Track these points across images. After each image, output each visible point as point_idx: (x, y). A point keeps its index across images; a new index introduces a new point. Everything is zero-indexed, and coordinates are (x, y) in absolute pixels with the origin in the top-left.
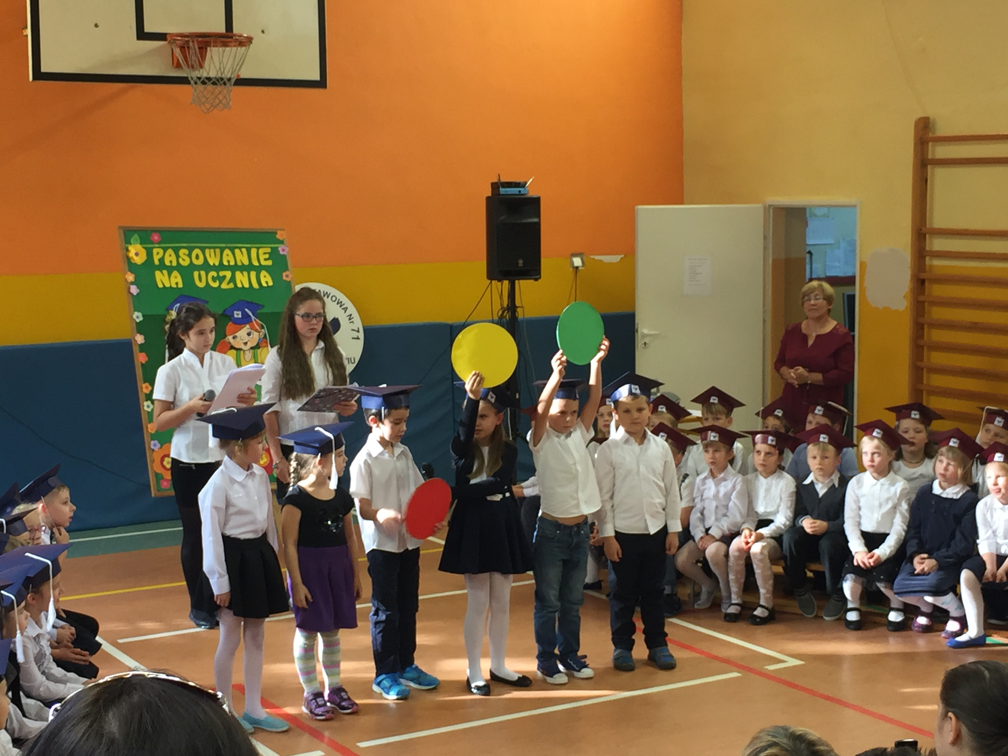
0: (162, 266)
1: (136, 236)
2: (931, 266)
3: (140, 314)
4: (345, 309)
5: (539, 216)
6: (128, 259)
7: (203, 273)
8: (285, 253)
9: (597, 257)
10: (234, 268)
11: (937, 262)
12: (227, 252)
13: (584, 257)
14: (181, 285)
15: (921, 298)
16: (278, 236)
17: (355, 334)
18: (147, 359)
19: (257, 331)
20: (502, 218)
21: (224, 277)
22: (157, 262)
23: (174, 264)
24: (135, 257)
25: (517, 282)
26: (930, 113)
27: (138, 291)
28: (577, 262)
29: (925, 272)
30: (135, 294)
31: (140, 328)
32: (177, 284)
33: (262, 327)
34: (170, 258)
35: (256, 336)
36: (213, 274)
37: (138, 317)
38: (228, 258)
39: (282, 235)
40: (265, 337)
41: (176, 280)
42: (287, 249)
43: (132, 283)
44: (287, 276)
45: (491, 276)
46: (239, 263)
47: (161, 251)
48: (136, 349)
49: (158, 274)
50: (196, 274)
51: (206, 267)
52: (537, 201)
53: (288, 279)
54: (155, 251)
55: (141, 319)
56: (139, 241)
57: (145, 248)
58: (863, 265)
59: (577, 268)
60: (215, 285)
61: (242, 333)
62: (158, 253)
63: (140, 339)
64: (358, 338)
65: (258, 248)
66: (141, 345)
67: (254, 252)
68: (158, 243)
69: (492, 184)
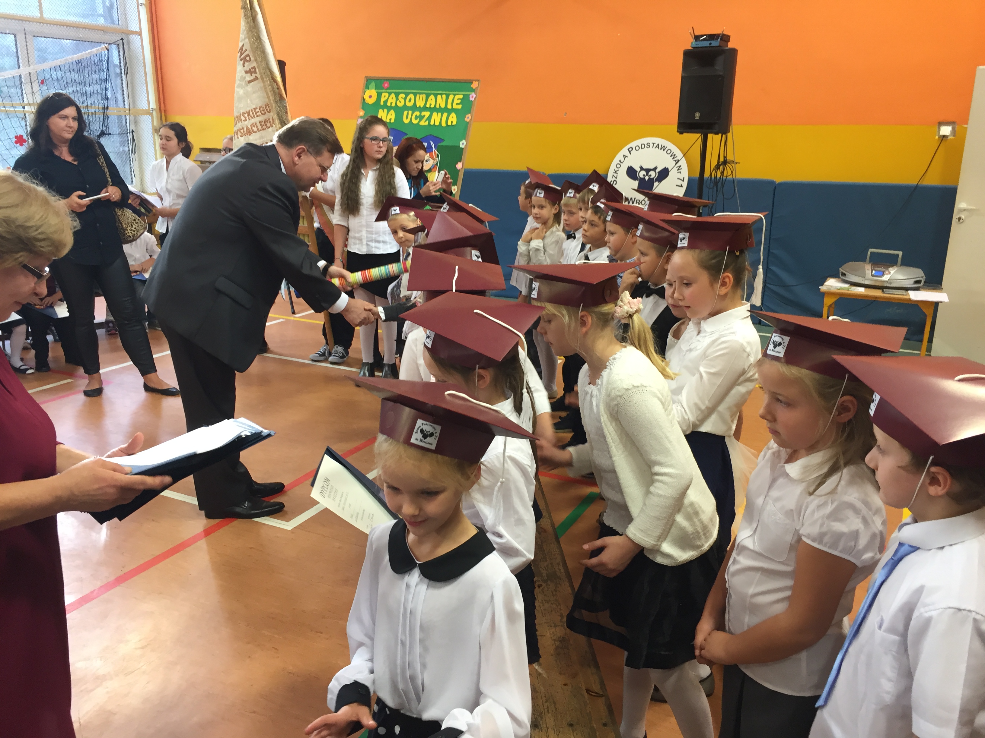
0: (385, 106)
4: (677, 161)
6: (364, 99)
7: (410, 112)
8: (473, 99)
13: (957, 126)
16: (472, 86)
17: (679, 183)
19: (433, 159)
21: (424, 116)
22: (382, 103)
23: (393, 105)
24: (368, 99)
28: (946, 130)
32: (391, 119)
33: (437, 156)
34: (392, 100)
35: (431, 163)
36: (418, 113)
38: (431, 102)
39: (477, 85)
40: (437, 164)
41: (391, 116)
42: (477, 96)
44: (468, 118)
45: (681, 128)
47: (387, 95)
49: (381, 111)
50: (406, 112)
53: (468, 121)
54: (383, 95)
56: (375, 87)
57: (377, 92)
59: (944, 136)
62: (385, 96)
64: (682, 186)
67: (451, 97)
68: (387, 89)
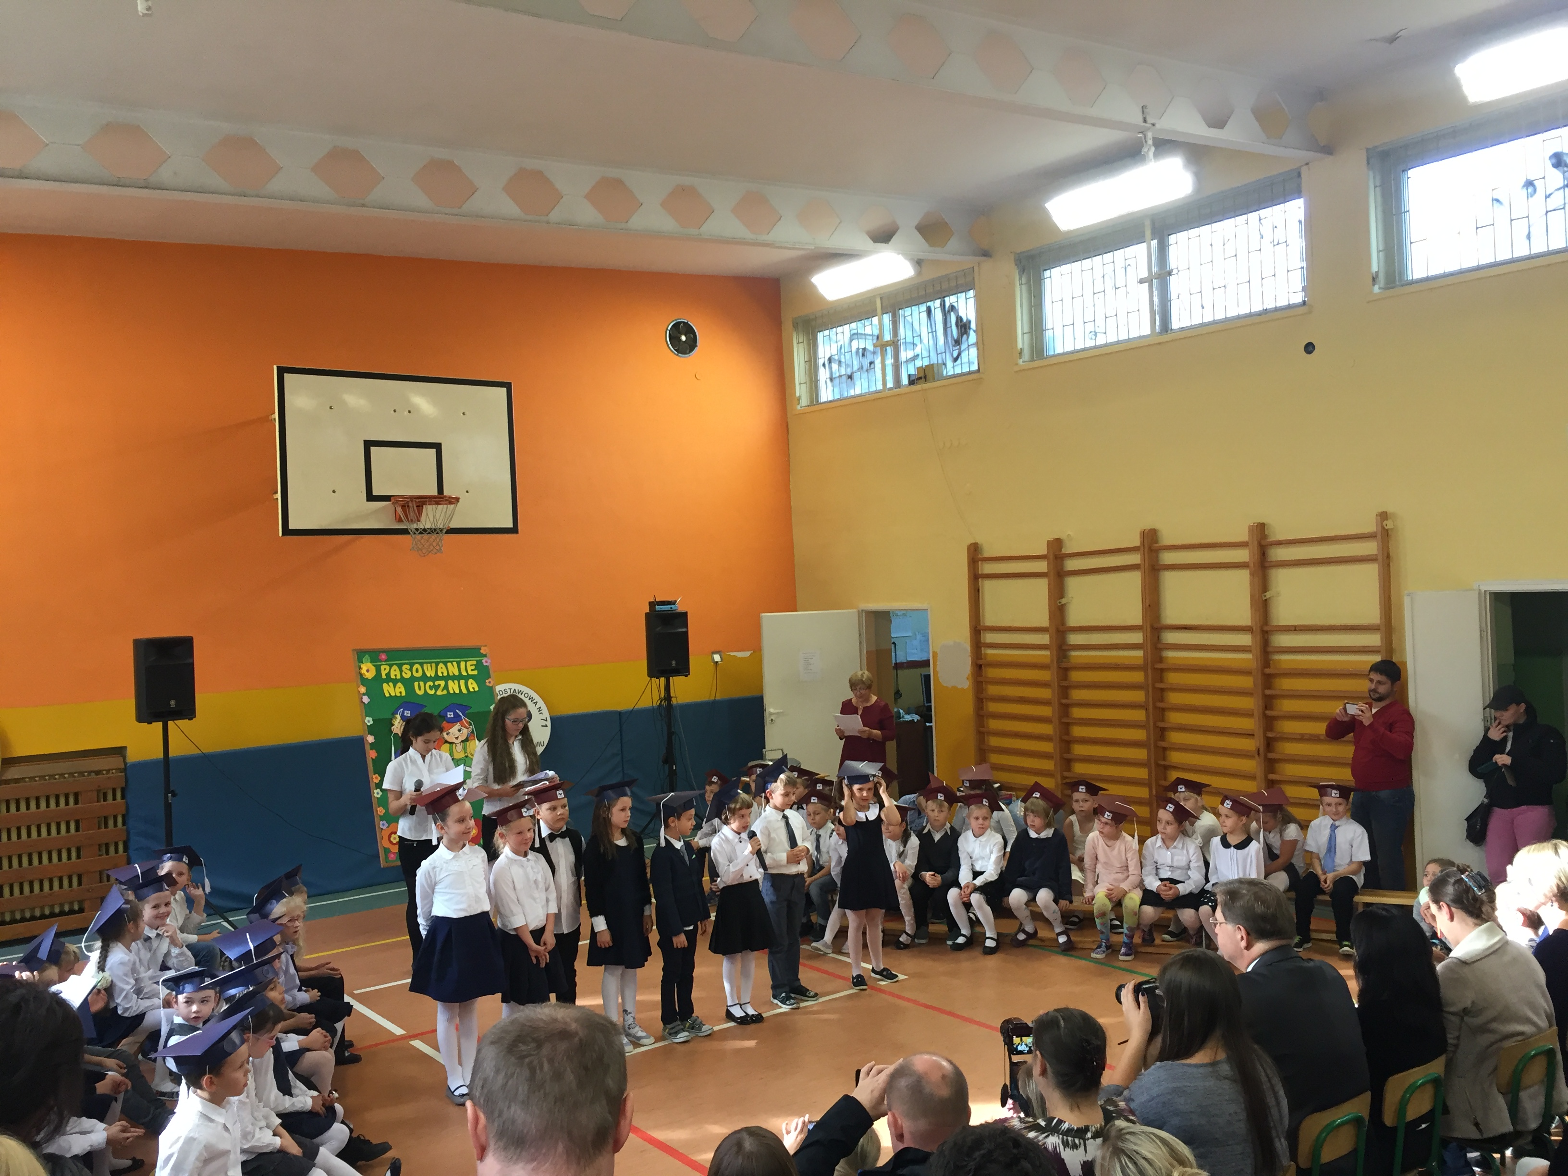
0: (388, 679)
1: (367, 656)
2: (986, 654)
3: (371, 719)
4: (536, 703)
5: (687, 627)
6: (361, 675)
8: (487, 664)
9: (732, 654)
11: (990, 651)
12: (441, 665)
13: (722, 654)
14: (404, 694)
15: (980, 679)
16: (482, 651)
17: (544, 723)
18: (376, 754)
19: (466, 727)
20: (658, 629)
21: (439, 685)
22: (384, 676)
23: (399, 677)
24: (366, 673)
25: (671, 678)
26: (979, 540)
27: (369, 700)
28: (717, 658)
29: (981, 659)
30: (366, 703)
31: (371, 730)
32: (401, 693)
33: (471, 724)
34: (395, 673)
35: (465, 731)
36: (431, 683)
37: (369, 721)
38: (442, 670)
39: (485, 650)
40: (473, 732)
41: (400, 690)
42: (489, 661)
43: (364, 694)
44: (490, 682)
45: (651, 674)
46: (451, 674)
47: (388, 668)
48: (367, 747)
49: (385, 685)
50: (416, 684)
51: (425, 678)
52: (685, 615)
53: (491, 685)
54: (383, 667)
55: (372, 722)
56: (369, 660)
57: (374, 665)
58: (935, 655)
59: (717, 662)
60: (432, 692)
61: (454, 730)
62: (385, 669)
63: (371, 739)
64: (546, 726)
65: (466, 662)
66: (371, 744)
67: (463, 664)
68: (385, 661)
69: (650, 603)
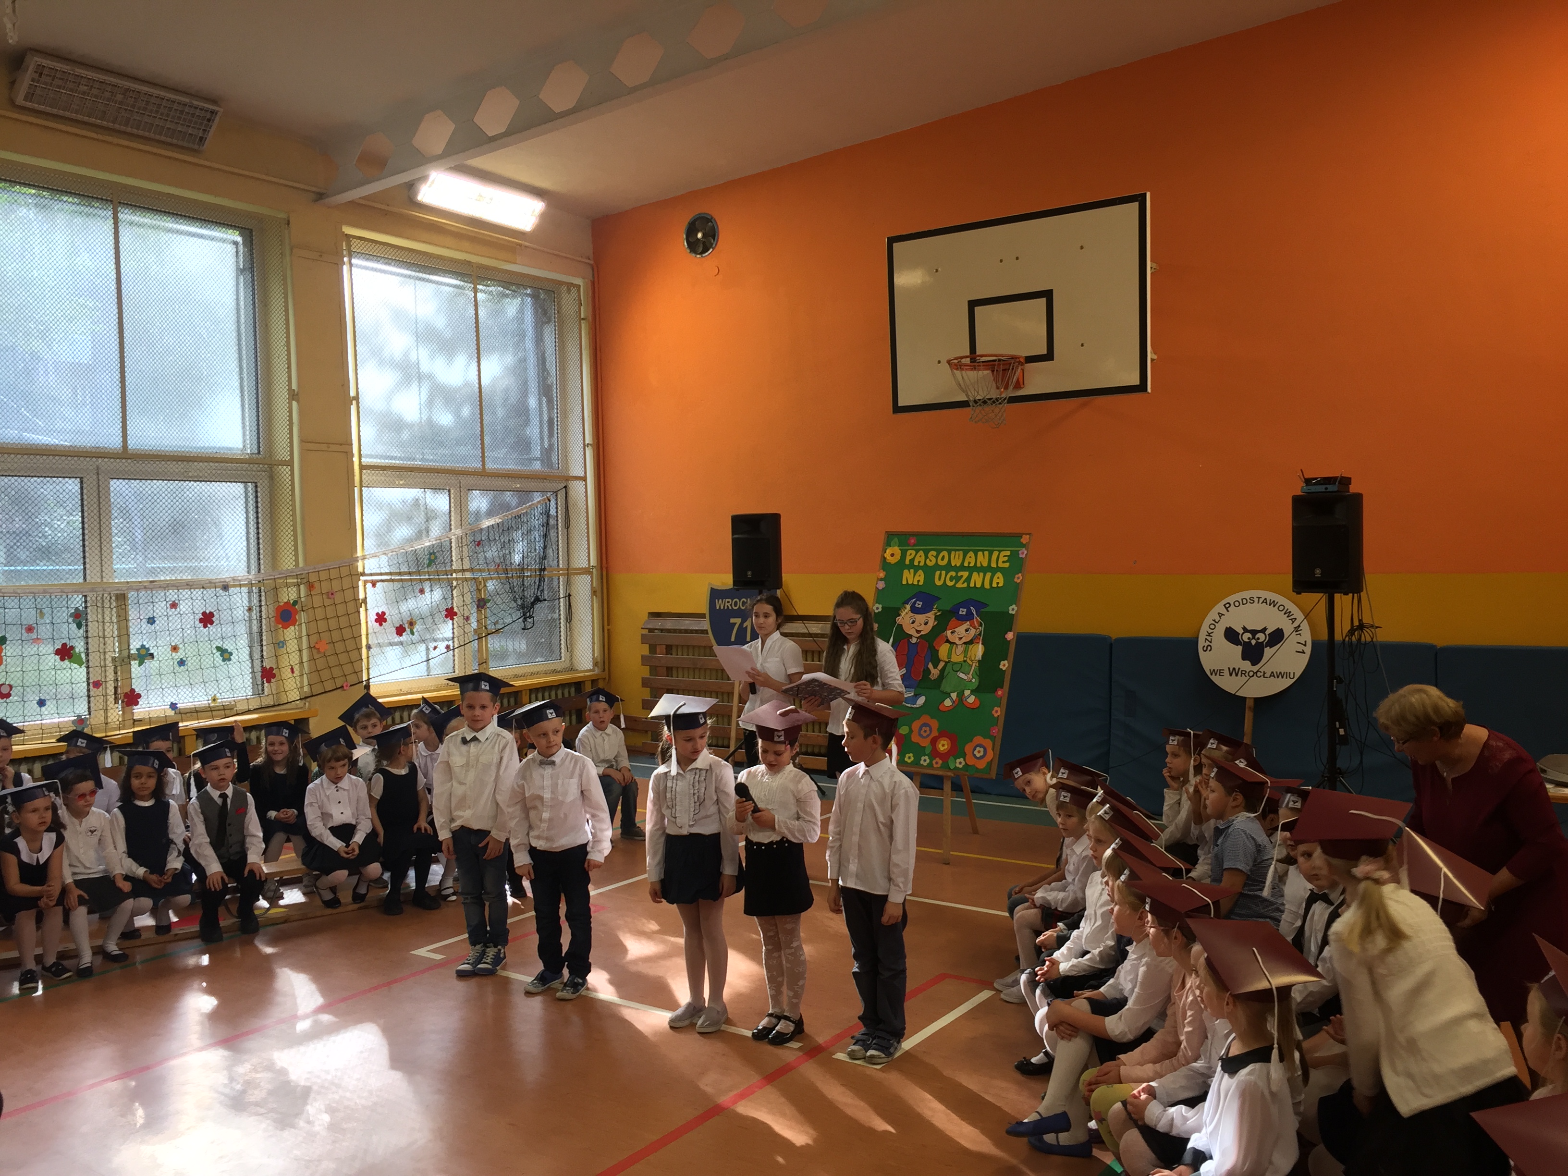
0: (911, 566)
1: (896, 540)
3: (880, 606)
4: (1294, 620)
6: (885, 558)
7: (944, 572)
8: (1024, 556)
10: (972, 569)
12: (971, 554)
14: (921, 583)
16: (1023, 540)
17: (1301, 648)
19: (975, 628)
21: (962, 576)
22: (907, 562)
23: (922, 564)
24: (890, 557)
27: (885, 586)
30: (881, 588)
32: (919, 581)
33: (981, 625)
34: (920, 559)
35: (973, 632)
36: (953, 574)
38: (970, 560)
39: (1028, 539)
40: (980, 634)
41: (919, 578)
42: (1027, 552)
43: (881, 579)
44: (1019, 578)
45: (1296, 588)
46: (979, 565)
47: (914, 552)
49: (906, 572)
50: (938, 573)
51: (948, 567)
52: (1360, 499)
53: (1019, 581)
54: (909, 552)
56: (898, 544)
57: (900, 550)
60: (950, 584)
61: (961, 630)
62: (911, 554)
64: (1303, 652)
65: (1000, 551)
67: (995, 554)
68: (913, 546)
